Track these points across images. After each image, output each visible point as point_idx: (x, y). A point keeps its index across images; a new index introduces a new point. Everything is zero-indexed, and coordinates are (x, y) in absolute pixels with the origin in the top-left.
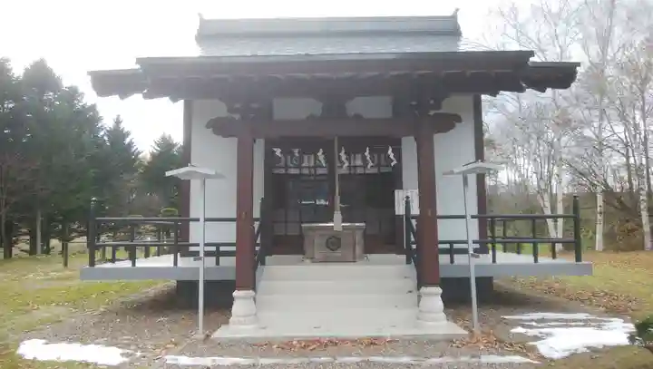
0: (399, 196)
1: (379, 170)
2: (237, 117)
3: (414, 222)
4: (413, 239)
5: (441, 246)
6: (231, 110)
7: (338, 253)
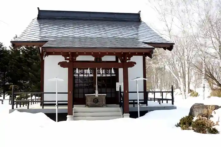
0: (118, 84)
1: (111, 75)
2: (68, 61)
3: (122, 93)
4: (122, 99)
5: (130, 102)
6: (66, 59)
7: (97, 104)
